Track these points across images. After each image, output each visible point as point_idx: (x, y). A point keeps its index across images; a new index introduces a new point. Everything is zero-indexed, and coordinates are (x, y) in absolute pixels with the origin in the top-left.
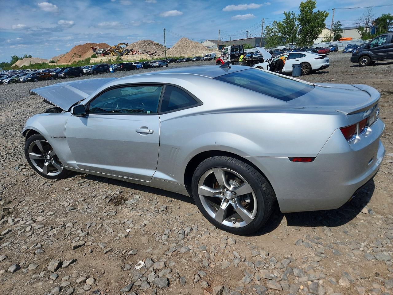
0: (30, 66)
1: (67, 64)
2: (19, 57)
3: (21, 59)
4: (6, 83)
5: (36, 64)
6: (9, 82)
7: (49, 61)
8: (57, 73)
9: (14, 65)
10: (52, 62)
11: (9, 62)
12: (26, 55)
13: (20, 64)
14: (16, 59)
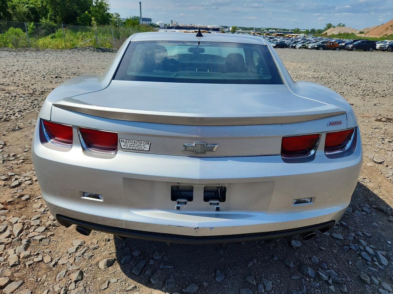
0: (337, 35)
1: (375, 37)
2: (333, 25)
3: (334, 27)
4: (298, 47)
5: (345, 33)
6: (300, 48)
7: (358, 32)
8: (346, 44)
9: (325, 32)
10: (361, 33)
11: (322, 29)
12: (341, 24)
13: (330, 32)
14: (329, 26)
